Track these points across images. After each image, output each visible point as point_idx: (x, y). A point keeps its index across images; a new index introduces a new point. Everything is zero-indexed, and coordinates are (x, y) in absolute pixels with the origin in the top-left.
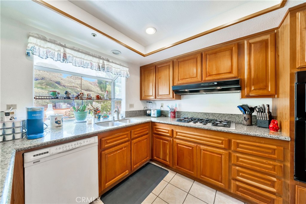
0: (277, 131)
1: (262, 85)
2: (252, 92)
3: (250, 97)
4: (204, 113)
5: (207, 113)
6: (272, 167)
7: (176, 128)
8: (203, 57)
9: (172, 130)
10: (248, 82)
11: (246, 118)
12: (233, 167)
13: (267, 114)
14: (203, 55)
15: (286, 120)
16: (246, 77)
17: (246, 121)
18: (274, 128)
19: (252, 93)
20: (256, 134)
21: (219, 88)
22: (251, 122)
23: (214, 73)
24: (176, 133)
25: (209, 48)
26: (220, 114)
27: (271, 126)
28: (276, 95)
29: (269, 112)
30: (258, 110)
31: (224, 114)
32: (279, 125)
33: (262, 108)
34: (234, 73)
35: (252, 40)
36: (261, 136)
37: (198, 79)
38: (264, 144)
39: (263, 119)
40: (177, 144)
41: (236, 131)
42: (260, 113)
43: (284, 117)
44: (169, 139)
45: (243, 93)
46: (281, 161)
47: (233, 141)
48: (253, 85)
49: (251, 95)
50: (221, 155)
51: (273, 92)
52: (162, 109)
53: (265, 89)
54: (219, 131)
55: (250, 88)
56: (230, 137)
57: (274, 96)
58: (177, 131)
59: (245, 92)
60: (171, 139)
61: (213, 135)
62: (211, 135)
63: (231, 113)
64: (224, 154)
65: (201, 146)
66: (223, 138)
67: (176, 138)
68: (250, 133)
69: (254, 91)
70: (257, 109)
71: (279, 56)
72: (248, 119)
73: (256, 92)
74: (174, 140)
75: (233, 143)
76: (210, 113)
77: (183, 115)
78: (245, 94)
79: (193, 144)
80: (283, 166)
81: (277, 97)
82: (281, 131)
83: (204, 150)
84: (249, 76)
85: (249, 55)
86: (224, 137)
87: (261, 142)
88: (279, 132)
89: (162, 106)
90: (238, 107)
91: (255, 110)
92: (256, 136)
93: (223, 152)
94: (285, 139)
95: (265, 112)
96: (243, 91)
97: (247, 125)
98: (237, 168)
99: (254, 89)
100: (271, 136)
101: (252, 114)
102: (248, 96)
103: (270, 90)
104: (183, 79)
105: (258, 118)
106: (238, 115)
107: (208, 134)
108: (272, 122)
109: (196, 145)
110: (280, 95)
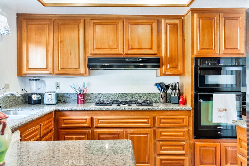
0: (184, 104)
1: (174, 64)
2: (167, 70)
3: (166, 75)
4: (122, 94)
5: (125, 94)
6: (182, 133)
7: (97, 114)
8: (125, 26)
9: (92, 117)
10: (165, 60)
11: (163, 96)
12: (157, 143)
13: (178, 90)
14: (125, 24)
15: (189, 94)
16: (163, 55)
17: (163, 99)
18: (182, 102)
19: (168, 72)
20: (173, 108)
21: (142, 64)
22: (166, 100)
23: (137, 46)
24: (97, 120)
25: (131, 16)
26: (139, 94)
27: (180, 101)
28: (183, 74)
29: (179, 89)
30: (171, 88)
31: (142, 94)
32: (185, 99)
33: (174, 85)
34: (154, 50)
35: (168, 20)
36: (176, 109)
37: (118, 51)
38: (178, 115)
39: (175, 95)
40: (99, 134)
41: (159, 107)
42: (173, 90)
43: (188, 92)
44: (86, 131)
45: (161, 71)
46: (187, 127)
47: (157, 117)
48: (169, 63)
49: (167, 73)
50: (147, 134)
51: (181, 72)
52: (60, 91)
53: (176, 68)
54: (145, 110)
55: (167, 67)
56: (154, 114)
57: (182, 74)
58: (99, 117)
59: (162, 70)
60: (91, 131)
61: (139, 115)
62: (138, 115)
63: (149, 92)
64: (150, 132)
65: (128, 130)
66: (148, 117)
67: (97, 128)
68: (169, 108)
69: (169, 69)
70: (171, 86)
71: (184, 40)
72: (164, 96)
73: (171, 71)
74: (95, 130)
75: (156, 120)
76: (128, 93)
77: (94, 98)
78: (162, 72)
79: (119, 130)
80: (188, 131)
81: (184, 76)
82: (186, 104)
83: (131, 134)
84: (166, 55)
85: (166, 34)
86: (149, 115)
87: (176, 114)
88: (185, 105)
89: (58, 86)
90: (156, 85)
91: (169, 87)
92: (173, 109)
93: (149, 131)
94: (189, 109)
95: (176, 89)
96: (161, 69)
97: (164, 103)
98: (161, 143)
99: (169, 68)
100: (182, 108)
101: (166, 91)
102: (165, 74)
103: (179, 69)
104: (100, 48)
105: (171, 95)
106: (155, 94)
107: (134, 115)
108: (181, 97)
109: (122, 130)
110: (186, 74)
